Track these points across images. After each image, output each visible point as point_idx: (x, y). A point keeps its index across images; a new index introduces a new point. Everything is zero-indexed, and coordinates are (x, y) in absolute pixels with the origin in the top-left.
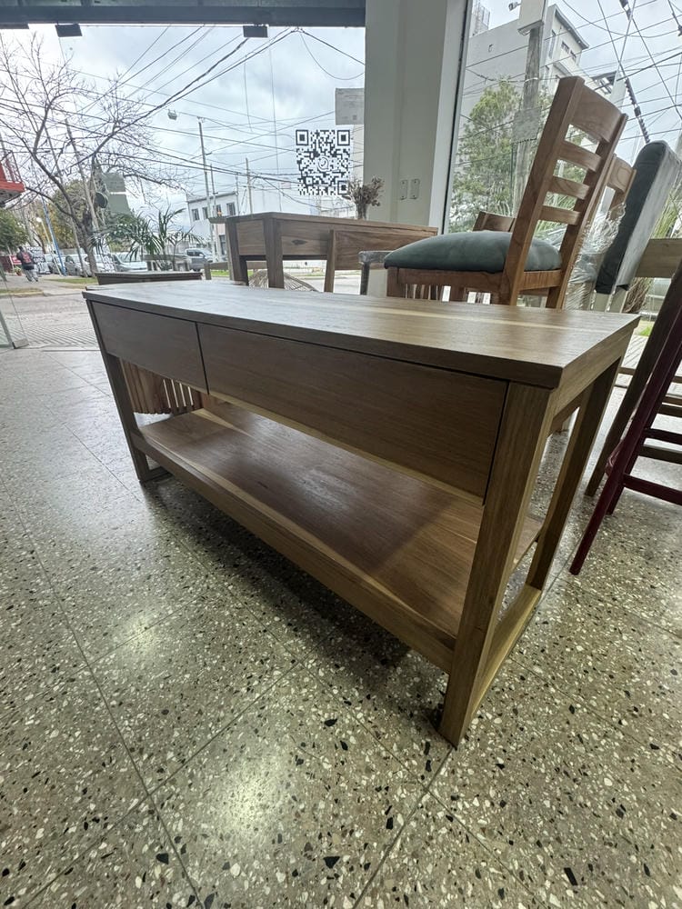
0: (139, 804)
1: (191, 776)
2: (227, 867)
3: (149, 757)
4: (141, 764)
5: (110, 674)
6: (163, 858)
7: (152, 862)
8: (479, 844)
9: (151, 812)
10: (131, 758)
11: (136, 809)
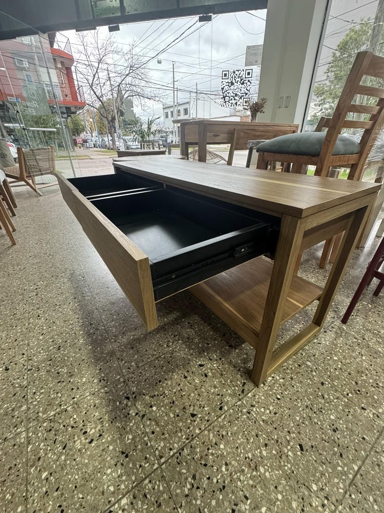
0: (120, 378)
1: (141, 373)
2: (151, 407)
3: (125, 363)
4: (121, 364)
5: (112, 330)
6: (128, 398)
7: (123, 398)
8: (260, 425)
9: (124, 382)
10: (118, 362)
11: (119, 379)
